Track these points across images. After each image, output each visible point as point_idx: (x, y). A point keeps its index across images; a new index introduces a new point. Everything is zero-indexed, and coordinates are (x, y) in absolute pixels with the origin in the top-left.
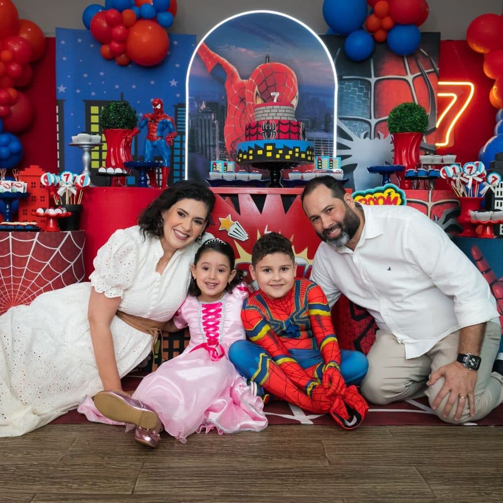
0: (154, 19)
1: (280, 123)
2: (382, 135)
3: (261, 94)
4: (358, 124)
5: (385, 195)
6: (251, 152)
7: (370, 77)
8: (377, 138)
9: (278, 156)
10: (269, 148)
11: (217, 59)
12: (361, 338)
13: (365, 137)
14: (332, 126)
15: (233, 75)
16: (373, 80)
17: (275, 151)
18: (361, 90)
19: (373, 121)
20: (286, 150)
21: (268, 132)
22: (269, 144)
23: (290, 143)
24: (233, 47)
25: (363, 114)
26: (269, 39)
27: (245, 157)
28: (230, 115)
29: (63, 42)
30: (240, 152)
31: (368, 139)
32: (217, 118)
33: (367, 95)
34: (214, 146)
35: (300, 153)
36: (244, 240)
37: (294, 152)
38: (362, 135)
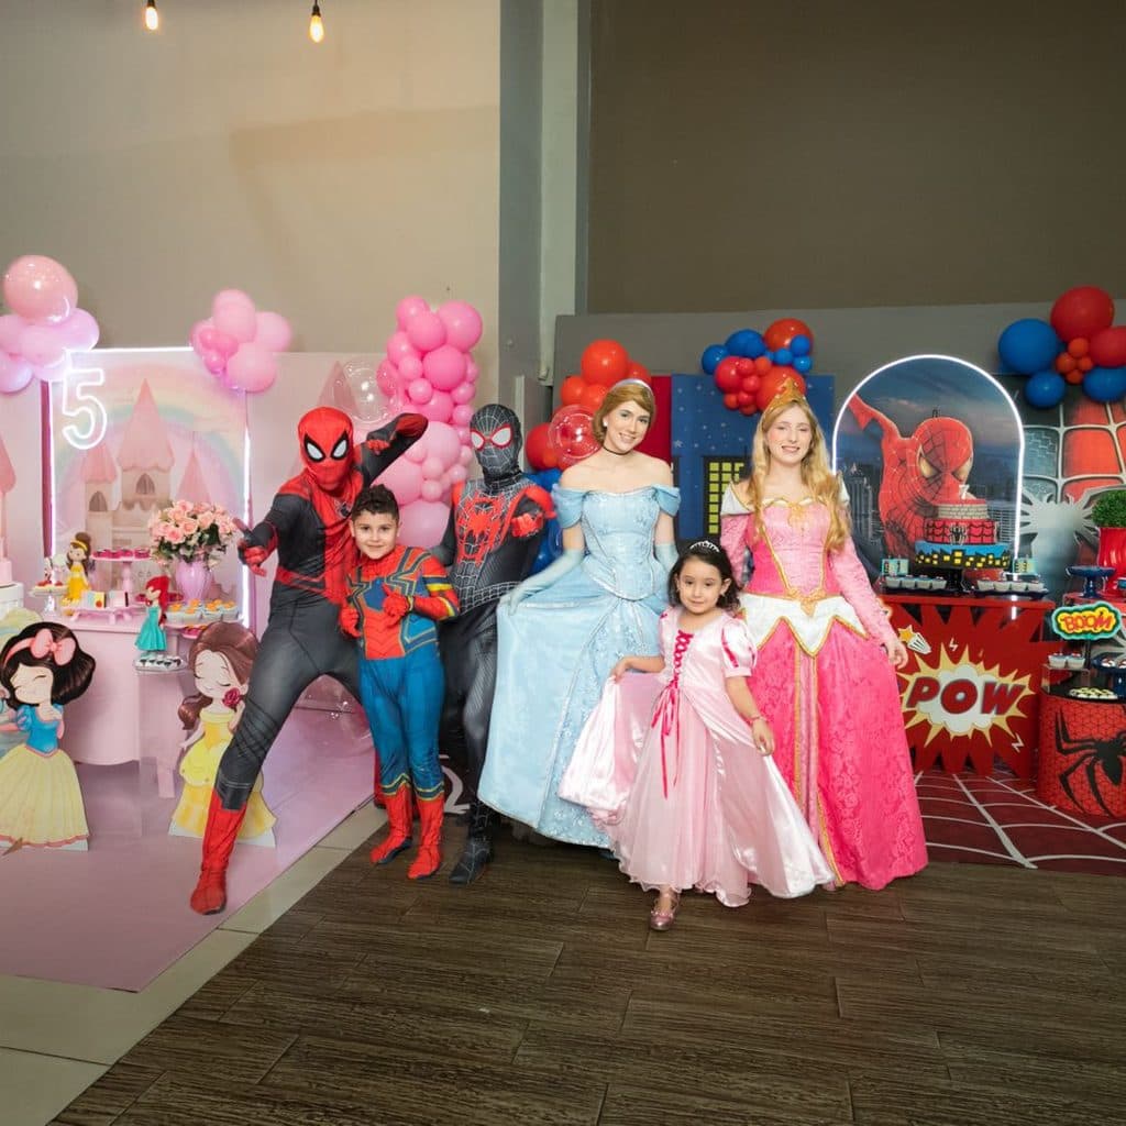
0: (790, 365)
1: (971, 525)
2: (1071, 498)
3: (926, 455)
4: (1039, 484)
5: (1097, 613)
6: (936, 556)
7: (1059, 426)
8: (1064, 502)
9: (968, 564)
10: (958, 554)
11: (872, 414)
12: (1067, 773)
13: (1048, 500)
14: (1015, 494)
15: (891, 432)
16: (1062, 430)
17: (965, 558)
18: (1045, 442)
19: (1061, 481)
20: (978, 557)
21: (957, 535)
22: (959, 551)
23: (983, 550)
24: (892, 400)
25: (1048, 473)
26: (939, 390)
27: (928, 560)
28: (886, 480)
29: (680, 391)
30: (921, 553)
31: (1052, 502)
32: (870, 483)
33: (1052, 449)
34: (866, 516)
35: (994, 560)
36: (925, 653)
37: (987, 559)
38: (1046, 498)
